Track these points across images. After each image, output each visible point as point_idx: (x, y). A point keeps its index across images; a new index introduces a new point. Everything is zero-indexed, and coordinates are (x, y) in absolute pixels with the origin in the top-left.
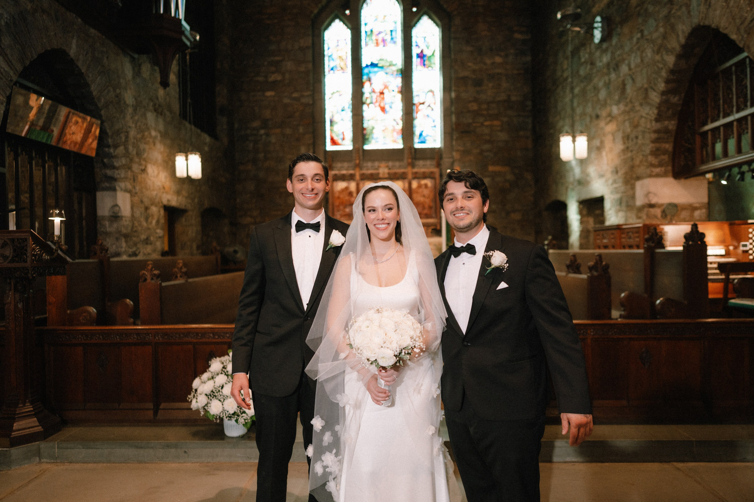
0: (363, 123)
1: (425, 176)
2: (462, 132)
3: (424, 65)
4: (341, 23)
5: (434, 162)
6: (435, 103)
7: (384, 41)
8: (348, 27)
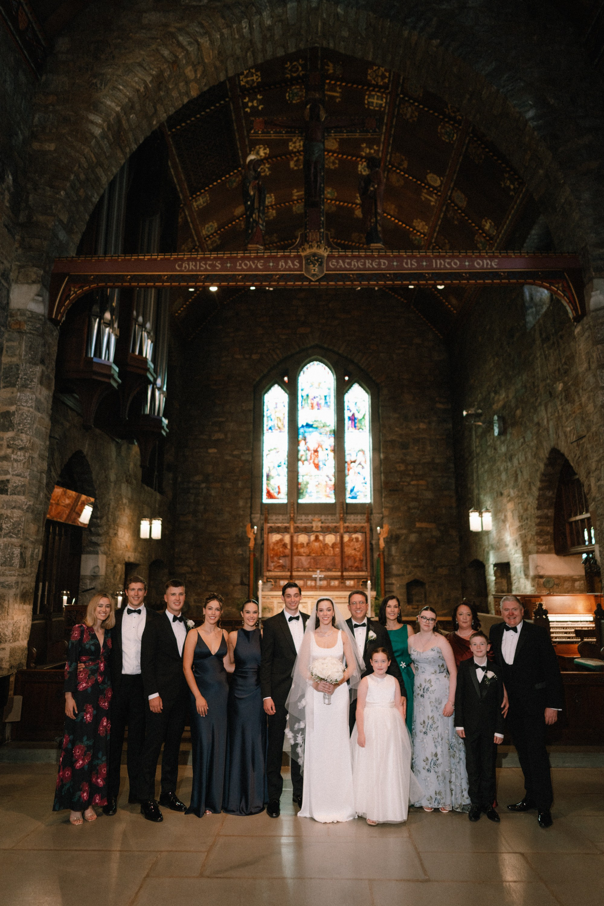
0: (298, 479)
1: (356, 530)
2: (390, 490)
3: (355, 427)
4: (280, 388)
5: (365, 517)
6: (366, 461)
7: (318, 404)
8: (286, 392)
